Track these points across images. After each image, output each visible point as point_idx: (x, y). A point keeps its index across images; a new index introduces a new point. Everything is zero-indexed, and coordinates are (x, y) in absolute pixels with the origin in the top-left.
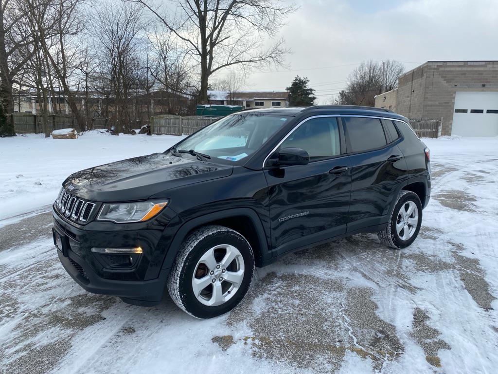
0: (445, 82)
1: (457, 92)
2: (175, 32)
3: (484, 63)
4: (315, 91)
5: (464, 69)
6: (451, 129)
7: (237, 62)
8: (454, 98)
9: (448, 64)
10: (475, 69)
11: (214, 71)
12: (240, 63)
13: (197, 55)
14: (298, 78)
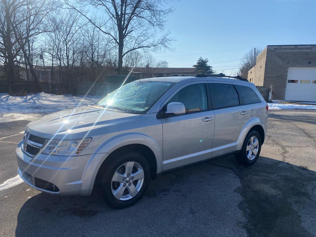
0: (281, 60)
1: (289, 68)
2: (99, 28)
3: (310, 46)
4: (212, 67)
5: (295, 51)
6: (285, 94)
8: (287, 72)
9: (283, 47)
10: (304, 51)
11: (126, 53)
12: (142, 48)
13: (116, 43)
14: (201, 59)
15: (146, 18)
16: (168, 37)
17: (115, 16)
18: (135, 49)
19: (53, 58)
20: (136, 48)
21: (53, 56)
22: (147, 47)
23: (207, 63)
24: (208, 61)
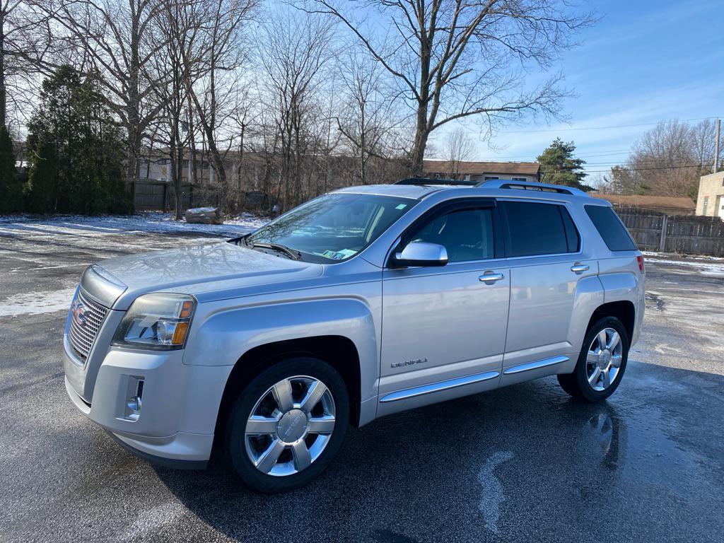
2: (384, 63)
4: (585, 163)
7: (479, 112)
11: (438, 125)
12: (484, 113)
13: (413, 99)
14: (559, 142)
15: (503, 39)
16: (554, 87)
17: (420, 34)
18: (467, 114)
19: (243, 129)
20: (469, 111)
21: (243, 126)
22: (502, 109)
23: (572, 153)
24: (574, 147)
